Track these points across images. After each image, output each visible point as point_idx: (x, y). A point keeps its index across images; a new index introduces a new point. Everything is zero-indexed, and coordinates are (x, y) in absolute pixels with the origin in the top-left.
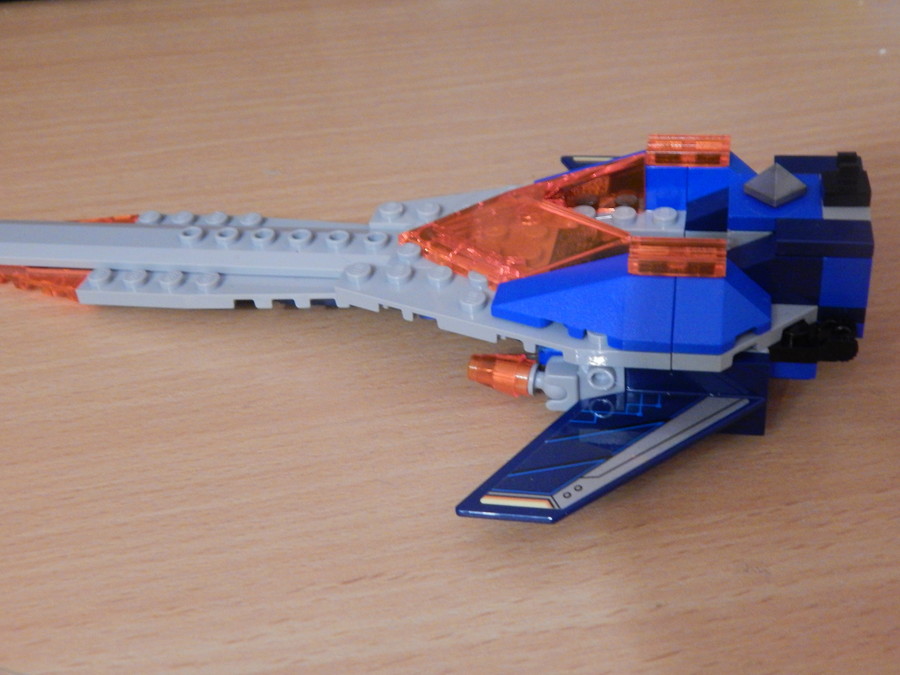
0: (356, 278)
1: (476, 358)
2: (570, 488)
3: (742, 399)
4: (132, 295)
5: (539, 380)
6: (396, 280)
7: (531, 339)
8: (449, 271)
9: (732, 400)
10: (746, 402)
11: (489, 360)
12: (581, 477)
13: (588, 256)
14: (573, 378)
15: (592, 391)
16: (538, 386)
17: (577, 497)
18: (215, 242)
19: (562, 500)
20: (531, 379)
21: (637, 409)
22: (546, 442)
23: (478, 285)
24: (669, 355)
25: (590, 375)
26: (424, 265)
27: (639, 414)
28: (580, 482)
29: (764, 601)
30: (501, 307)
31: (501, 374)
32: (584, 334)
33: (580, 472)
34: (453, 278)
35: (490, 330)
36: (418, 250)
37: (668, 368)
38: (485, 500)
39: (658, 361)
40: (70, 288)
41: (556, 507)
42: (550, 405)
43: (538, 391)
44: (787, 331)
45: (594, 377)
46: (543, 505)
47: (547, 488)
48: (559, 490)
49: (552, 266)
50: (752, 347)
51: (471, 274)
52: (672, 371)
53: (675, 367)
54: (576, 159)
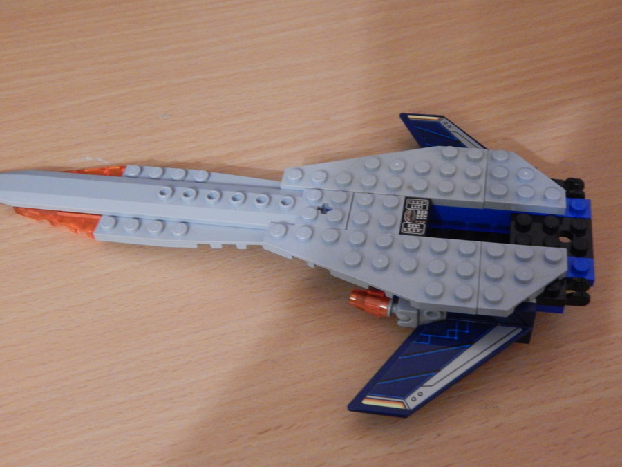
1: (354, 292)
2: (415, 394)
3: (518, 327)
5: (394, 309)
6: (302, 238)
9: (512, 329)
10: (520, 330)
11: (362, 293)
12: (422, 386)
14: (415, 312)
15: (426, 319)
16: (394, 312)
17: (420, 400)
19: (412, 401)
20: (389, 308)
21: (454, 334)
22: (400, 358)
25: (426, 312)
27: (456, 338)
28: (421, 389)
29: (497, 427)
31: (369, 302)
33: (420, 382)
37: (475, 314)
38: (365, 402)
40: (89, 230)
41: (408, 408)
42: (400, 323)
43: (393, 315)
45: (429, 313)
46: (400, 406)
47: (403, 393)
48: (409, 395)
53: (479, 314)
54: (410, 116)
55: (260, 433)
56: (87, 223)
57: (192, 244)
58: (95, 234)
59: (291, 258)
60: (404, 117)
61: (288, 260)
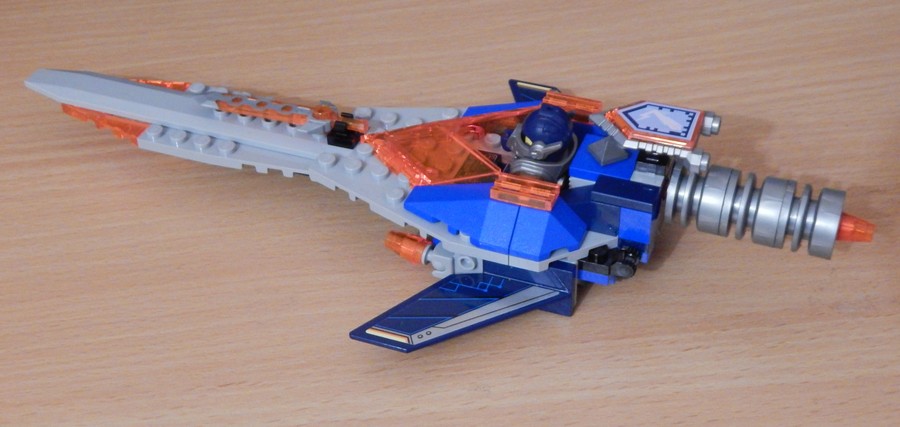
0: (324, 164)
1: (393, 233)
2: (423, 333)
4: (175, 148)
5: (429, 255)
6: (351, 170)
7: (425, 229)
8: (386, 170)
9: (549, 291)
11: (402, 236)
12: (433, 326)
13: (473, 180)
14: (449, 259)
15: (461, 269)
16: (429, 259)
17: (426, 338)
18: (236, 118)
19: (416, 340)
20: (424, 254)
21: (484, 287)
22: (419, 299)
23: (403, 183)
24: (507, 256)
25: (460, 259)
26: (373, 162)
27: (486, 290)
28: (431, 329)
30: (411, 204)
31: (406, 247)
32: (458, 233)
33: (434, 323)
34: (388, 175)
35: (402, 218)
36: (371, 150)
37: (506, 264)
38: (369, 331)
39: (501, 259)
40: (133, 136)
41: (411, 343)
42: (435, 273)
43: (427, 262)
44: (592, 252)
45: (463, 261)
46: (404, 340)
47: (409, 329)
48: (417, 332)
49: (457, 180)
50: (565, 258)
51: (400, 174)
52: (508, 267)
53: (510, 265)
54: (519, 83)
55: (221, 386)
56: (134, 129)
57: (236, 163)
58: (139, 140)
59: (334, 189)
60: (513, 84)
61: (330, 190)
